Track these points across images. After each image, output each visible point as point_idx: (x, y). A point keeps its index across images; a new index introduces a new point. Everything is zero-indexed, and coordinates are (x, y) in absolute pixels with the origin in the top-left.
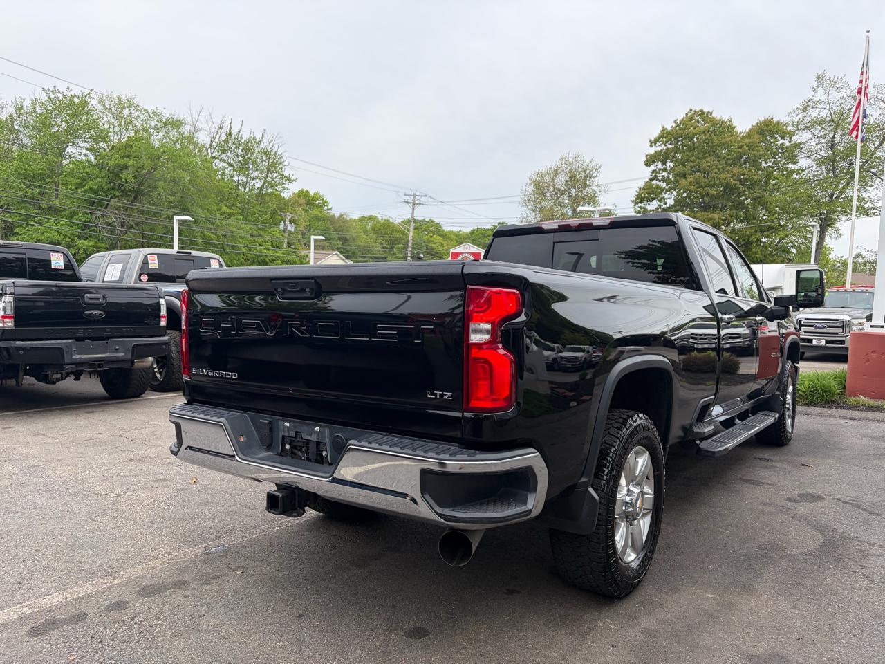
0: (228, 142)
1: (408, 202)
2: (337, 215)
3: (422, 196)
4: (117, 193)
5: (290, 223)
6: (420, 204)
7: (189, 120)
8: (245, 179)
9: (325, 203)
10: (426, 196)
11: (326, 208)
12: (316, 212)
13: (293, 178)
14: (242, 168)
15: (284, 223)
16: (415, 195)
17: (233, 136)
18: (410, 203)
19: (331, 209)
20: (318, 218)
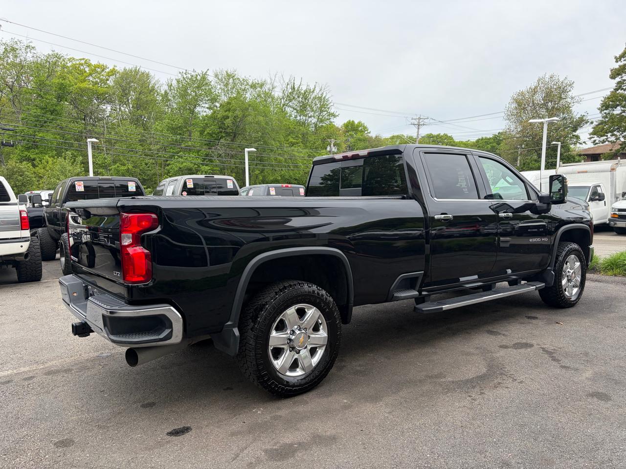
0: (293, 93)
1: (414, 124)
2: (374, 136)
3: (425, 119)
4: (224, 135)
5: (334, 146)
6: (424, 125)
7: (269, 81)
8: (304, 118)
9: (365, 128)
10: (428, 118)
11: (366, 132)
12: (359, 135)
13: (337, 114)
14: (303, 109)
15: (330, 146)
16: (420, 119)
17: (296, 89)
18: (416, 125)
19: (370, 133)
20: (360, 140)
